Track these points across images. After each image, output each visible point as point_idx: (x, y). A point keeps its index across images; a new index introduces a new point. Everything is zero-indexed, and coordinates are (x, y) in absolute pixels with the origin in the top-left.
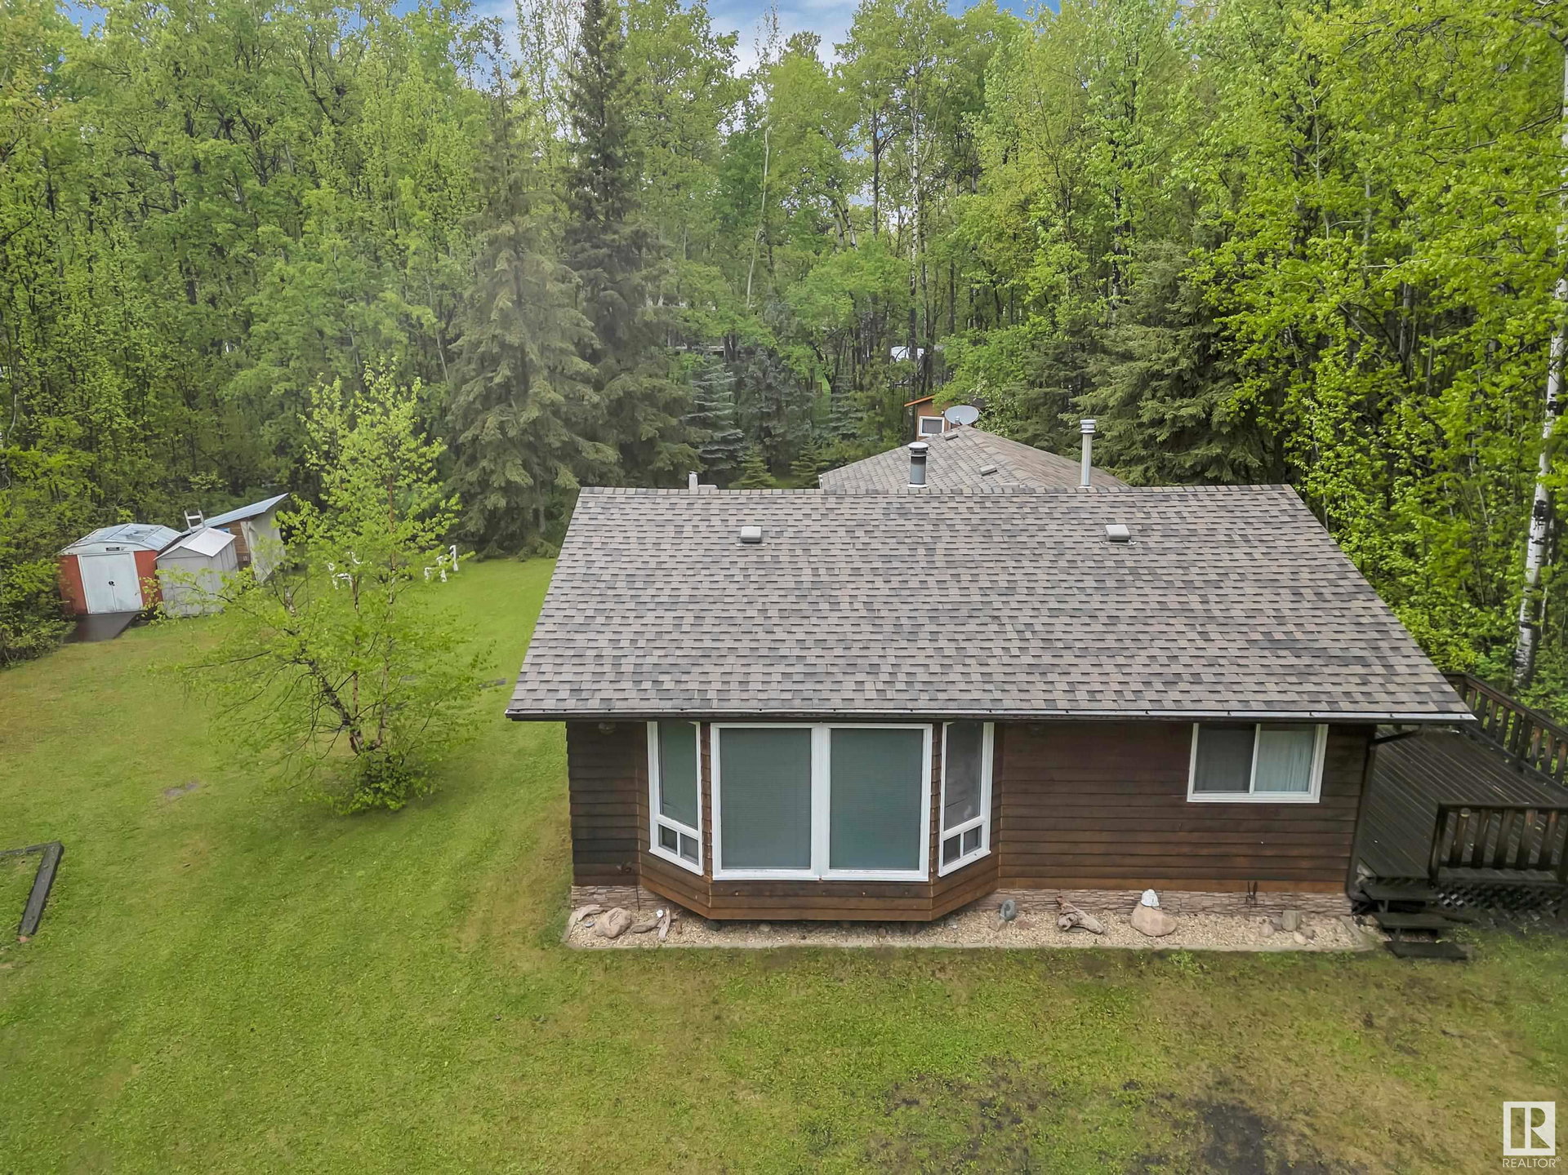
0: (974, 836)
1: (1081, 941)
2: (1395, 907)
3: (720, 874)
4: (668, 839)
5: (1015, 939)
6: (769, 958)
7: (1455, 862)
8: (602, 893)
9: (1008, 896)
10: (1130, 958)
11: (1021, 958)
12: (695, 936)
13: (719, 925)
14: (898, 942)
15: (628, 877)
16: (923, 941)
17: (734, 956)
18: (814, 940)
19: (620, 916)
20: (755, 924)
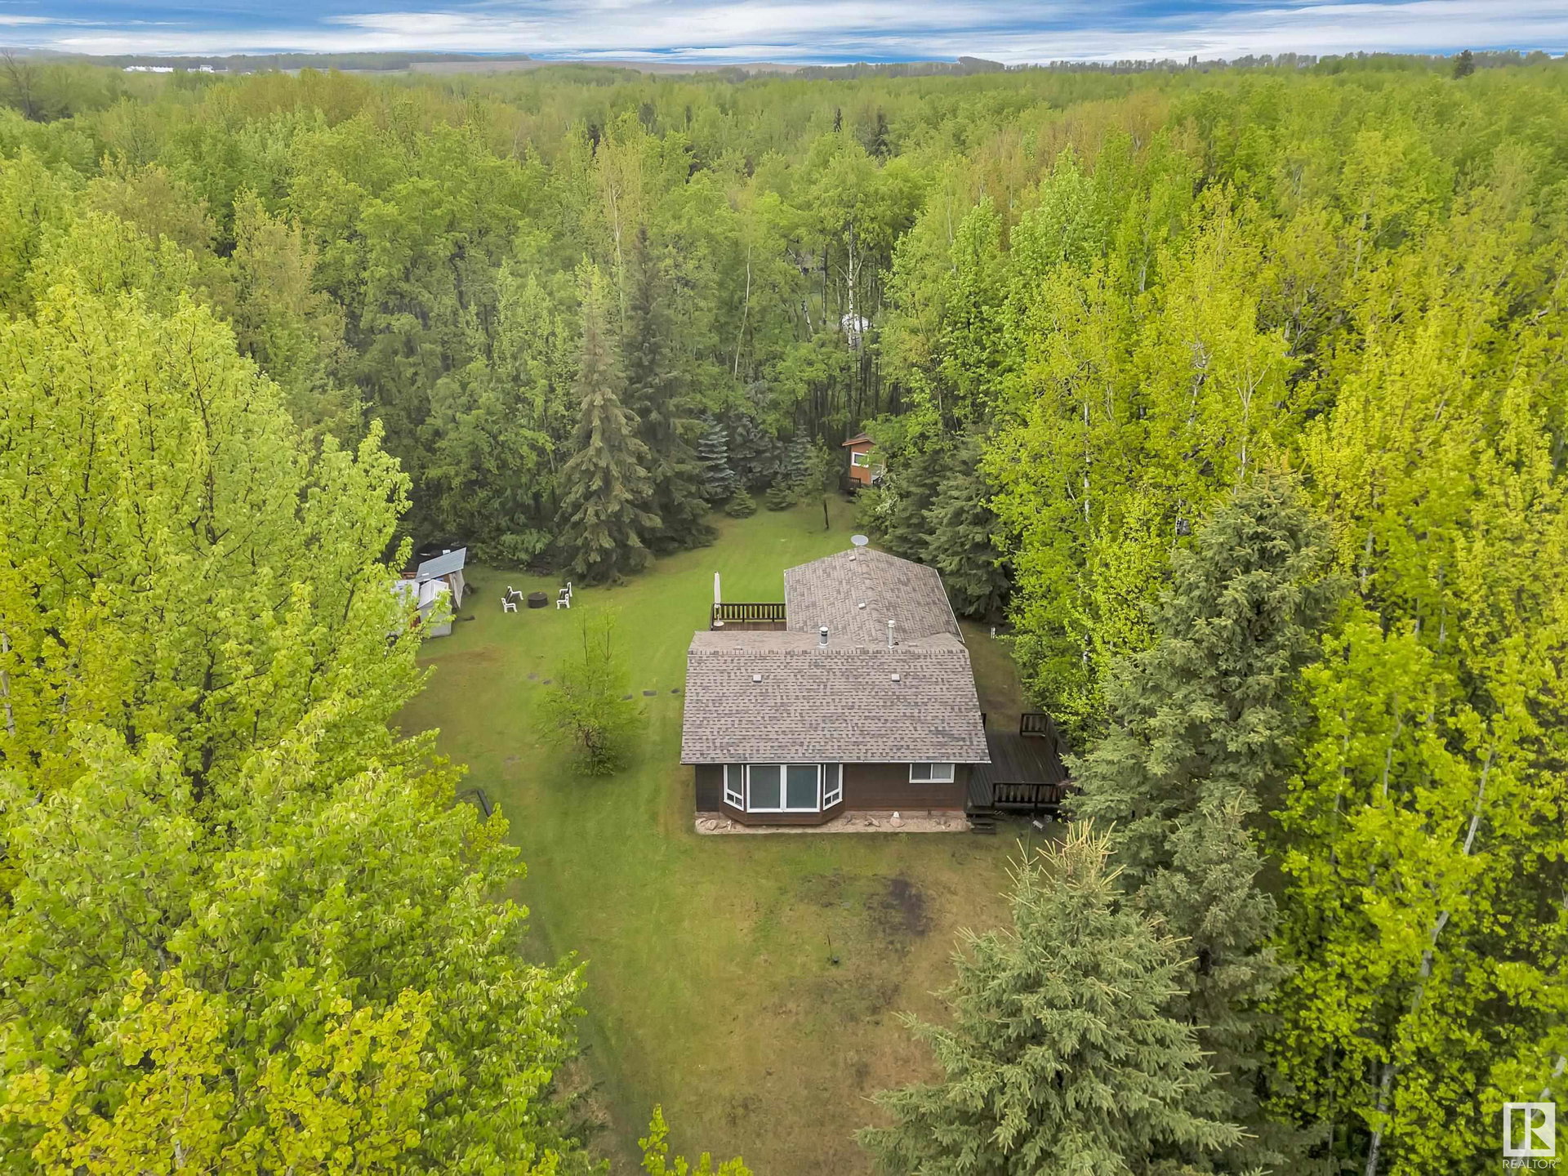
0: (836, 796)
1: (871, 829)
2: (978, 816)
3: (750, 810)
4: (730, 797)
5: (850, 829)
6: (766, 836)
7: (1000, 800)
8: (706, 814)
9: (848, 814)
10: (886, 835)
11: (850, 836)
12: (740, 830)
13: (748, 826)
14: (810, 831)
15: (716, 810)
16: (818, 831)
17: (754, 836)
18: (781, 831)
19: (714, 822)
20: (760, 826)
